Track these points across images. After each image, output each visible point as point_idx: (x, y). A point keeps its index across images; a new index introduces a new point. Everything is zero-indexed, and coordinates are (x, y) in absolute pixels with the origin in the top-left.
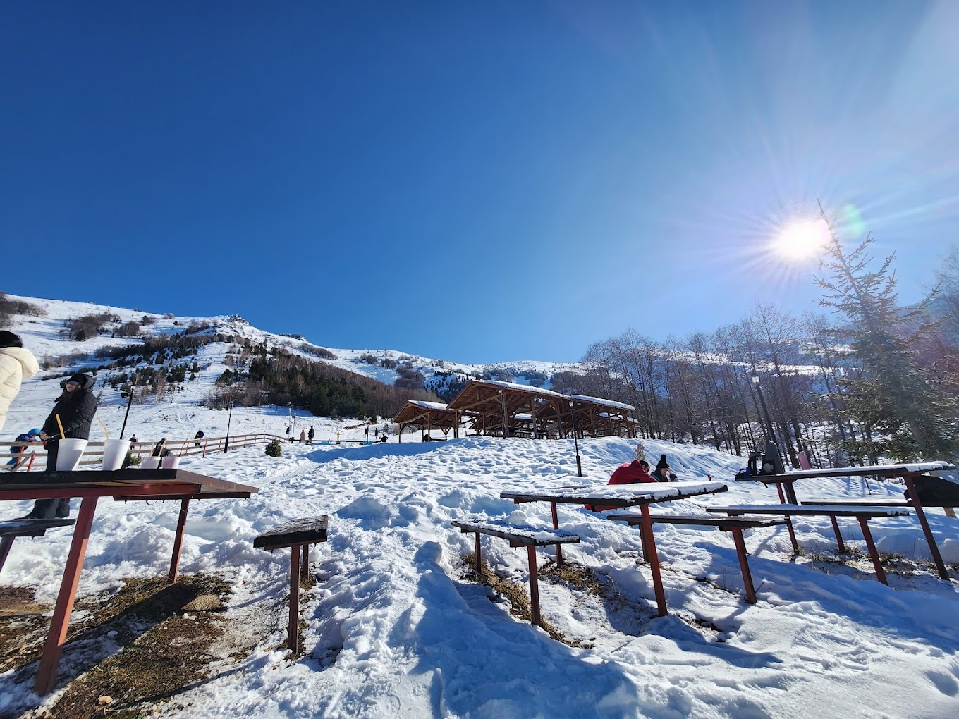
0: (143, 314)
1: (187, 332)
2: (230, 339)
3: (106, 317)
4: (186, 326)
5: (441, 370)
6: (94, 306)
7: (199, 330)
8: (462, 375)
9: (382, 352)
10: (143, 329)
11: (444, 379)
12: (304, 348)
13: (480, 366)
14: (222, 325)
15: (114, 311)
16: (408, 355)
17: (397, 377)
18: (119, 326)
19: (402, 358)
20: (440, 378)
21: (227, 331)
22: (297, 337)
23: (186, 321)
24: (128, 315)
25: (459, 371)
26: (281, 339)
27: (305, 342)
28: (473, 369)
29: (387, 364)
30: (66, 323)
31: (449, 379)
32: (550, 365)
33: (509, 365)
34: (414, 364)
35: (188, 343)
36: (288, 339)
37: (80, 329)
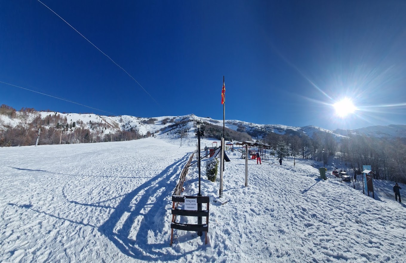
0: (173, 117)
1: (183, 120)
2: (192, 121)
3: (167, 119)
4: (182, 118)
5: (251, 126)
6: (164, 117)
7: (185, 119)
8: (257, 128)
9: (233, 120)
10: (174, 120)
11: (252, 129)
12: (210, 121)
13: (263, 125)
14: (190, 117)
15: (168, 117)
16: (241, 121)
17: (237, 128)
18: (170, 120)
19: (239, 122)
20: (251, 128)
21: (191, 119)
22: (209, 118)
23: (182, 117)
24: (171, 117)
25: (257, 126)
26: (204, 118)
27: (211, 119)
28: (261, 126)
29: (234, 124)
30: (162, 121)
31: (253, 129)
32: (286, 126)
33: (273, 125)
34: (243, 124)
35: (184, 122)
36: (206, 118)
37: (164, 122)
